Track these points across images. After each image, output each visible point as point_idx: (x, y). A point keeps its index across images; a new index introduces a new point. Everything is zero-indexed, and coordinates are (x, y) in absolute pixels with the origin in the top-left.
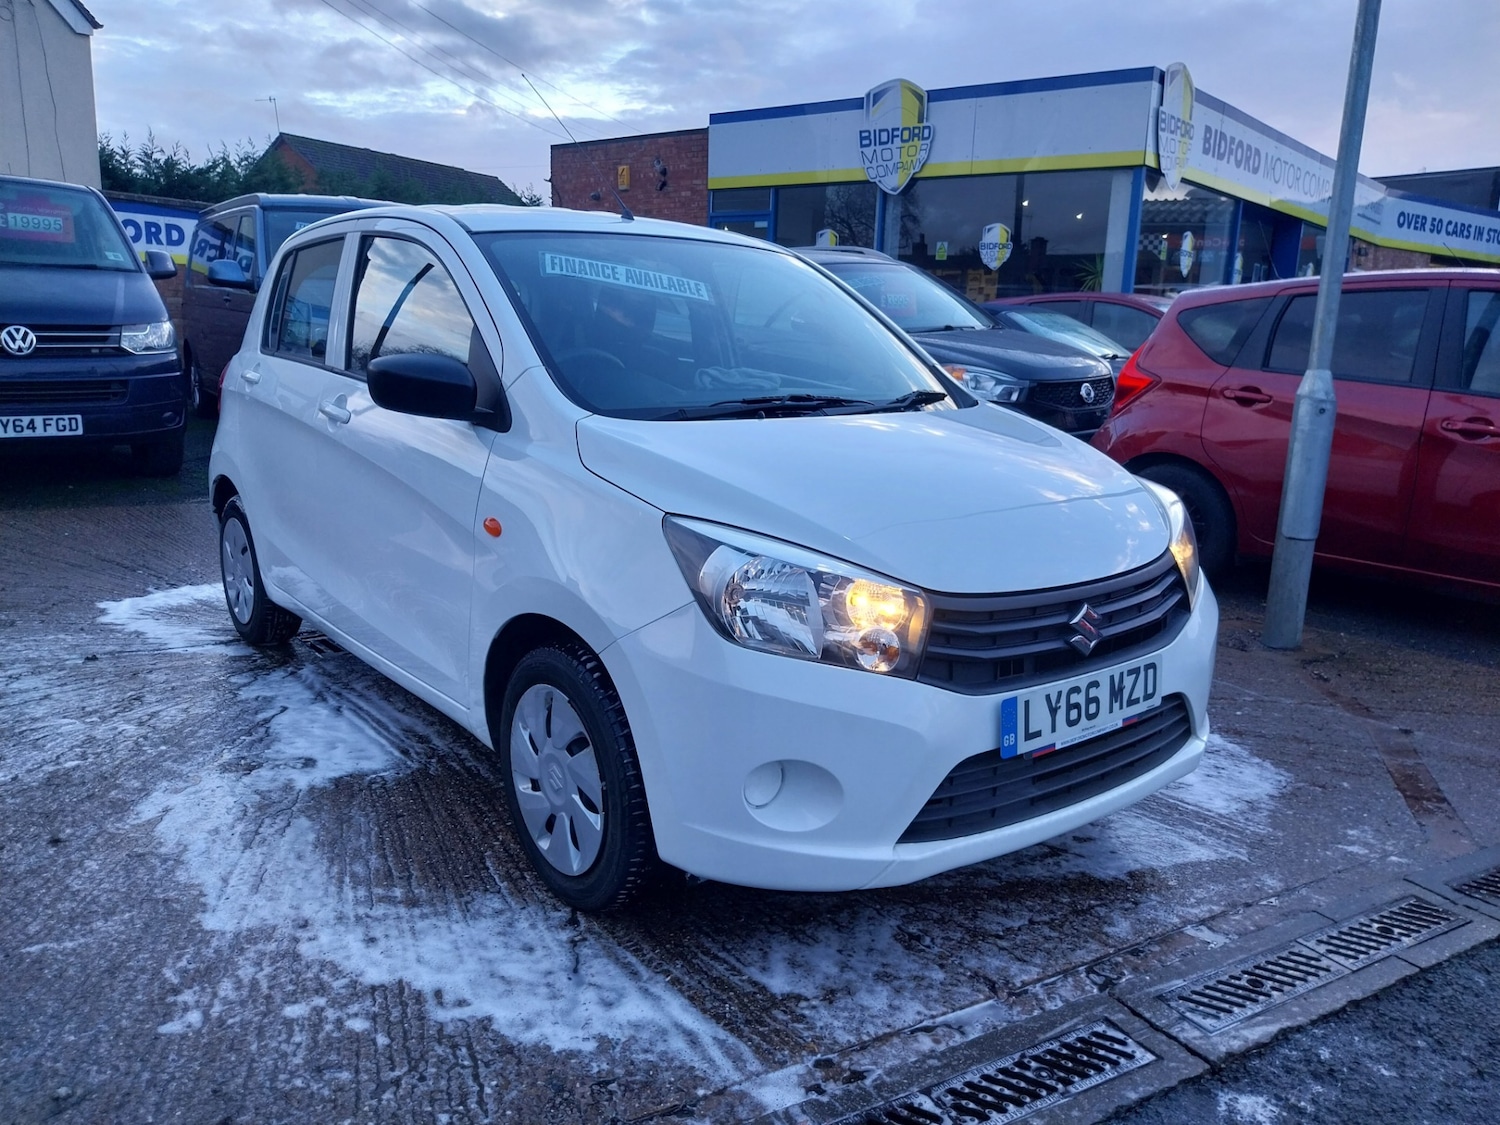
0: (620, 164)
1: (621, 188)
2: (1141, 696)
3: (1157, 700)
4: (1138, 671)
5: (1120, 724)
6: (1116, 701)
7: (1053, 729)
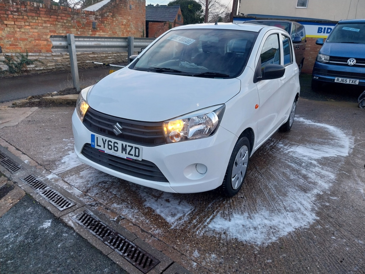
2: (134, 154)
3: (140, 159)
4: (132, 147)
5: (126, 158)
6: (124, 151)
7: (104, 147)
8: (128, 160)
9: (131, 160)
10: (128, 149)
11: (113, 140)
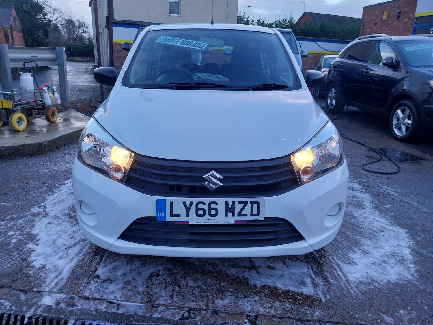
0: (385, 11)
1: (384, 19)
2: (249, 213)
3: (260, 218)
4: (246, 203)
5: (233, 222)
6: (230, 212)
7: (188, 215)
8: (238, 225)
9: (245, 223)
10: (238, 207)
11: (207, 200)
